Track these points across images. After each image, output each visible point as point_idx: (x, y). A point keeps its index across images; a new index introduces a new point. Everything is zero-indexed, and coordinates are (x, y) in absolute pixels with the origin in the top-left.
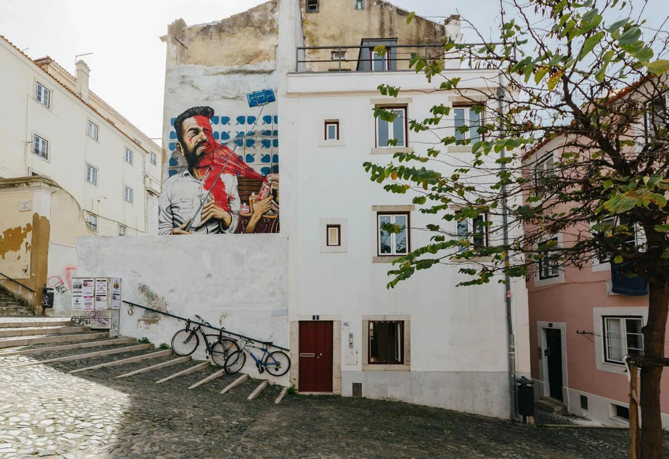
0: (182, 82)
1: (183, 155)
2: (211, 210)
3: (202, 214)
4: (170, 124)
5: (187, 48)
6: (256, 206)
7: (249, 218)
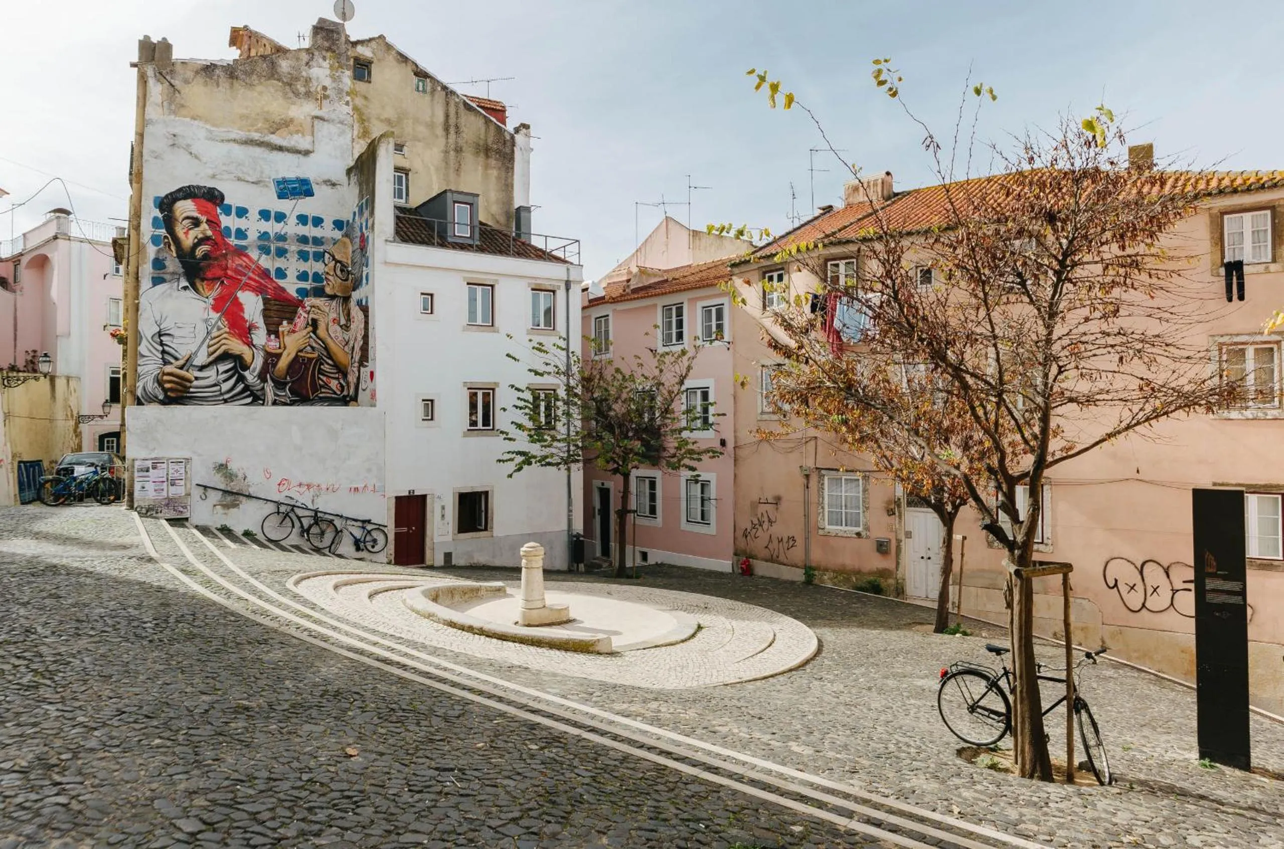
0: (174, 145)
1: (175, 255)
2: (223, 341)
3: (209, 347)
4: (152, 205)
5: (179, 92)
6: (288, 340)
7: (278, 356)
